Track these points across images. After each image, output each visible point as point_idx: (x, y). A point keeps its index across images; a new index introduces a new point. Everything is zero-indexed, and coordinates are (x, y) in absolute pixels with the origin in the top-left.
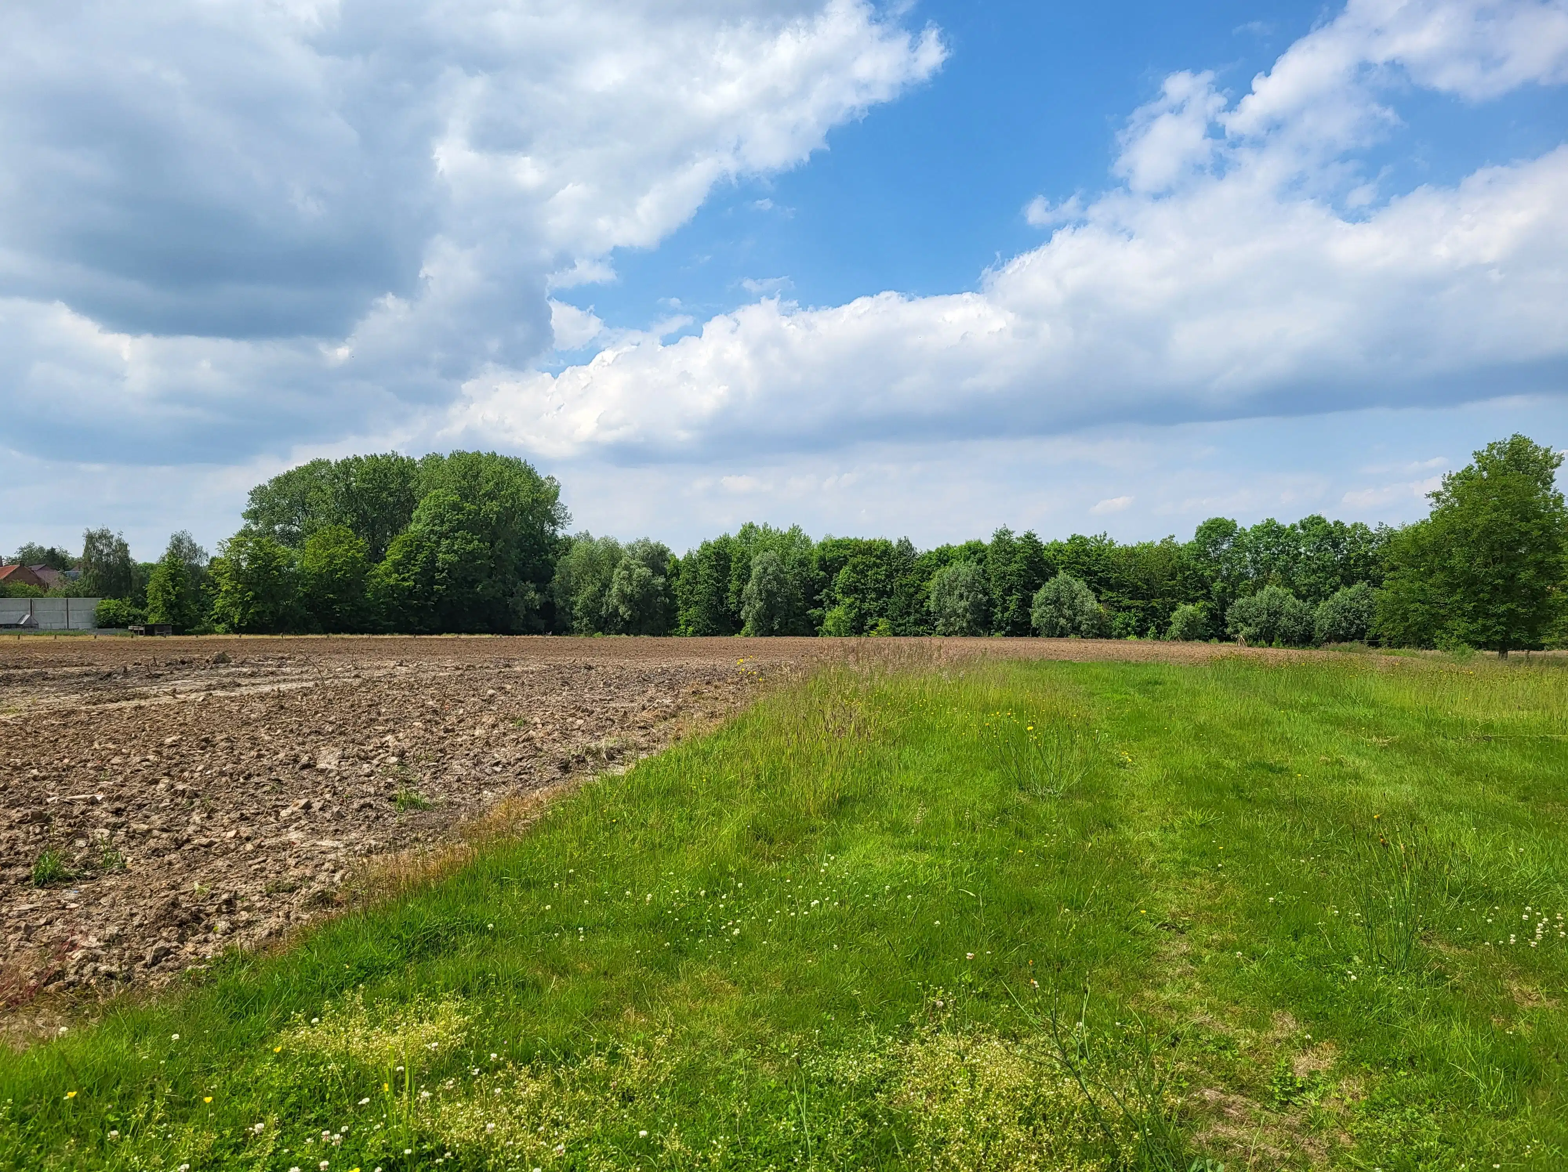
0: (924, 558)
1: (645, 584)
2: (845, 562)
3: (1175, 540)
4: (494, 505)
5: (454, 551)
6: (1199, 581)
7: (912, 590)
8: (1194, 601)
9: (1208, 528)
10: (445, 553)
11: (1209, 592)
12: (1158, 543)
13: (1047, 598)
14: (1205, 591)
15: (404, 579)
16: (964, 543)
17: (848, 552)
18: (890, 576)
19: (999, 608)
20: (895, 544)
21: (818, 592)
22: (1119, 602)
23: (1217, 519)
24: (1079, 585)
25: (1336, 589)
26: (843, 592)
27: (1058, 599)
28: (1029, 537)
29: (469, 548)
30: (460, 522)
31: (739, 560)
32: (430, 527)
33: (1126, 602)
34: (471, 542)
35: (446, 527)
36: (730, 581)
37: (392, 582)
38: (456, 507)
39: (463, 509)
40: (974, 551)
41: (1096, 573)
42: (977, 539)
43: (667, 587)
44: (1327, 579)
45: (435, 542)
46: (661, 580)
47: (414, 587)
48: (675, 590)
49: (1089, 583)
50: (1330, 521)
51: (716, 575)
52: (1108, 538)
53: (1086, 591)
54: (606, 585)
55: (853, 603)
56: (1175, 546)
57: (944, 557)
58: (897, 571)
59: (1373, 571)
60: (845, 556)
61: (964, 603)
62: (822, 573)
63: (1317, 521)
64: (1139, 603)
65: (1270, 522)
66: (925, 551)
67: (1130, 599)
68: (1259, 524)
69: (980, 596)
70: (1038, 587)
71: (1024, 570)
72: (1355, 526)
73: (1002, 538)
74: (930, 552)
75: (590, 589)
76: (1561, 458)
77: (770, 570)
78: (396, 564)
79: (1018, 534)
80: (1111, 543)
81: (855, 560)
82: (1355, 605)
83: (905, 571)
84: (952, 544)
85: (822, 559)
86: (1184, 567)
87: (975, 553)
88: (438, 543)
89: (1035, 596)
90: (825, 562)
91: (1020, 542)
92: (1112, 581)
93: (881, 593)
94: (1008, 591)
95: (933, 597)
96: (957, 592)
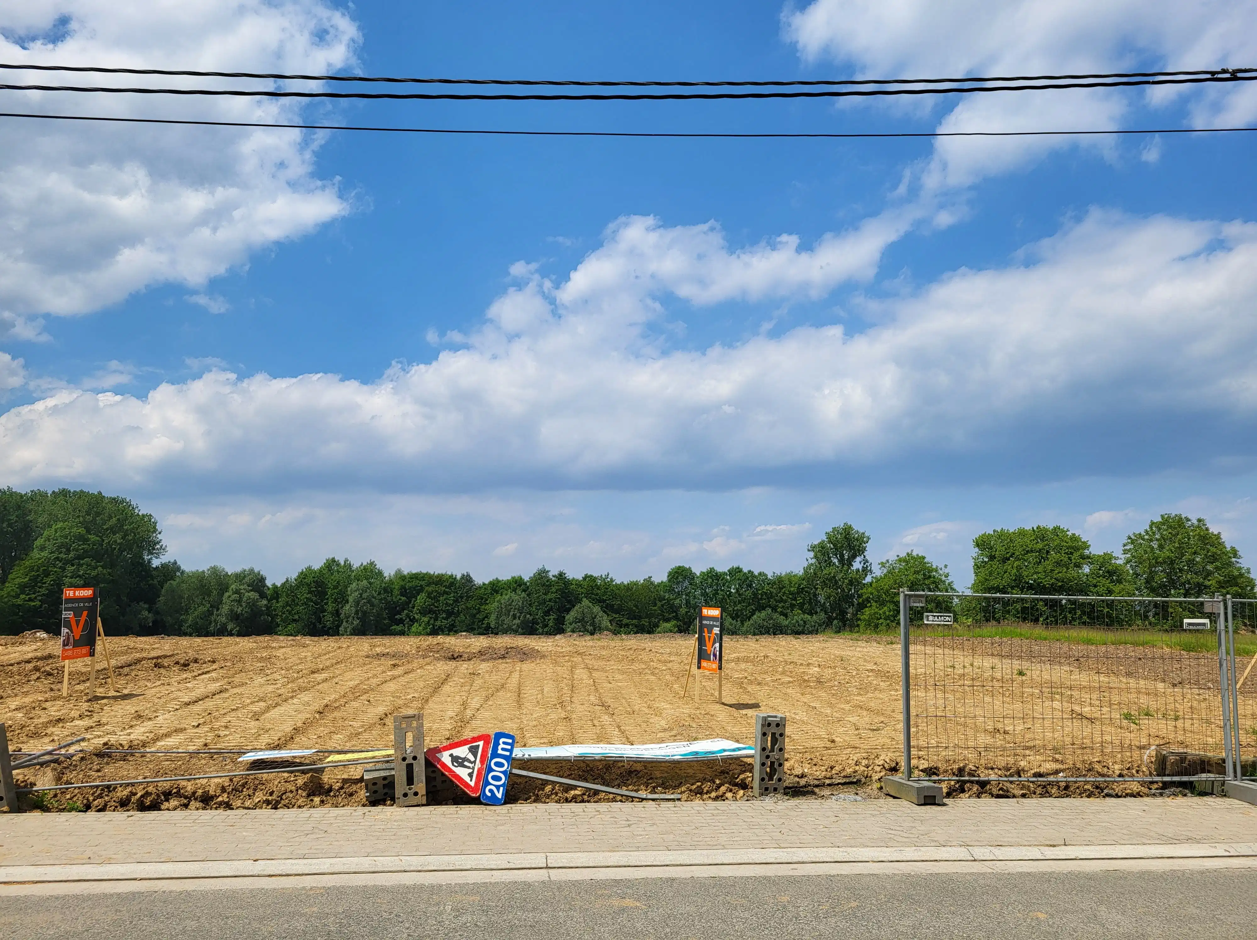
0: (480, 588)
1: (252, 605)
2: (421, 589)
3: (652, 579)
4: (118, 537)
5: (79, 576)
6: (671, 607)
7: (475, 611)
8: (667, 620)
9: (676, 572)
10: (71, 578)
11: (677, 615)
12: (642, 582)
13: (576, 618)
14: (674, 614)
15: (30, 600)
16: (510, 578)
17: (423, 583)
18: (456, 601)
19: (541, 625)
20: (458, 577)
21: (399, 613)
22: (620, 621)
23: (680, 567)
24: (596, 609)
25: (753, 614)
26: (420, 612)
27: (583, 619)
28: (561, 575)
29: (94, 573)
30: (85, 551)
31: (335, 587)
32: (56, 555)
33: (625, 621)
34: (95, 568)
35: (72, 555)
36: (326, 604)
37: (19, 602)
38: (82, 539)
39: (88, 540)
40: (517, 584)
41: (604, 601)
42: (519, 575)
43: (268, 608)
44: (747, 607)
45: (60, 567)
46: (265, 602)
47: (41, 606)
48: (275, 610)
49: (602, 607)
50: (745, 570)
51: (314, 598)
52: (610, 576)
53: (601, 613)
54: (216, 606)
55: (429, 622)
56: (652, 583)
57: (495, 587)
58: (462, 597)
59: (772, 602)
60: (421, 586)
61: (517, 621)
62: (403, 598)
63: (739, 570)
64: (635, 621)
65: (712, 570)
66: (480, 582)
67: (628, 619)
68: (705, 571)
69: (528, 616)
70: (568, 611)
71: (559, 598)
72: (760, 574)
73: (541, 575)
74: (484, 584)
75: (201, 609)
76: (869, 538)
77: (365, 595)
78: (23, 588)
79: (553, 572)
80: (612, 580)
81: (430, 589)
82: (765, 623)
83: (468, 597)
84: (500, 579)
85: (403, 588)
86: (661, 599)
87: (520, 586)
88: (63, 569)
89: (567, 617)
90: (406, 590)
91: (553, 579)
92: (615, 607)
93: (450, 614)
94: (547, 613)
95: (493, 617)
96: (511, 613)
